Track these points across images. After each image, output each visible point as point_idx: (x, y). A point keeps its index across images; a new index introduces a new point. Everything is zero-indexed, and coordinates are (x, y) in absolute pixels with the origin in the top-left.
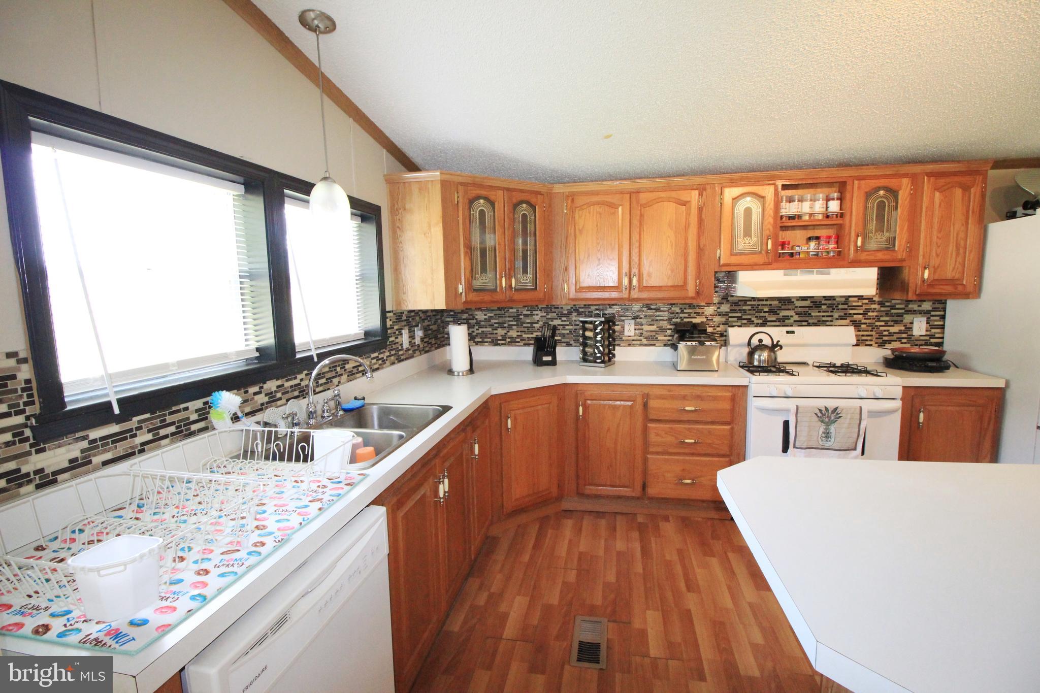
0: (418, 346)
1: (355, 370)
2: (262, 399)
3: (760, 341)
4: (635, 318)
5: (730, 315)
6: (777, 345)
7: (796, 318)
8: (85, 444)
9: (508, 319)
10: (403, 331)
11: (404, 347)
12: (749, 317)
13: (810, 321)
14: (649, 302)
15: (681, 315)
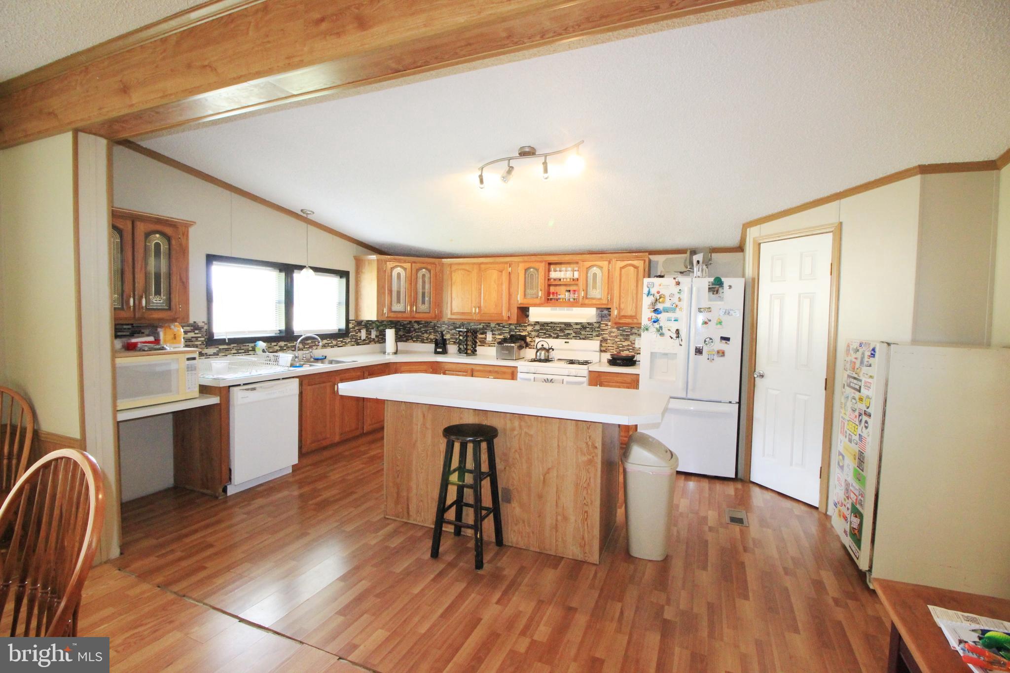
0: (374, 339)
1: (326, 345)
2: (277, 348)
3: (543, 345)
4: (492, 331)
5: (540, 331)
6: (551, 348)
7: (574, 335)
8: (218, 349)
9: (429, 328)
10: (362, 331)
11: (362, 338)
12: (550, 333)
13: (581, 337)
14: (499, 322)
15: (515, 331)
